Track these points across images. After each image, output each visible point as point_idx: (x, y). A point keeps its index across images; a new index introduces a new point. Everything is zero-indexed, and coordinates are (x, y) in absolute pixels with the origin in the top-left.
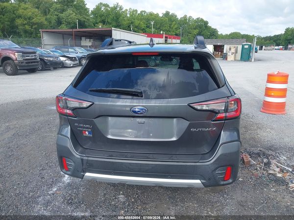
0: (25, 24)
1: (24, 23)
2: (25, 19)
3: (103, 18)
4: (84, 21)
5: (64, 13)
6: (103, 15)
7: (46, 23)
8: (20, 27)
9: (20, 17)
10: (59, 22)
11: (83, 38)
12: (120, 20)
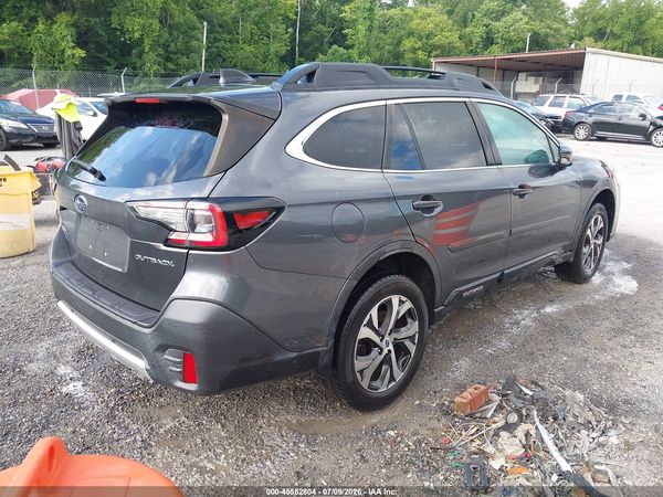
0: (419, 49)
1: (417, 46)
2: (420, 39)
3: (601, 24)
4: (547, 35)
5: (504, 19)
6: (602, 18)
7: (458, 44)
8: (409, 55)
9: (411, 34)
10: (489, 41)
11: (522, 76)
12: (646, 27)
